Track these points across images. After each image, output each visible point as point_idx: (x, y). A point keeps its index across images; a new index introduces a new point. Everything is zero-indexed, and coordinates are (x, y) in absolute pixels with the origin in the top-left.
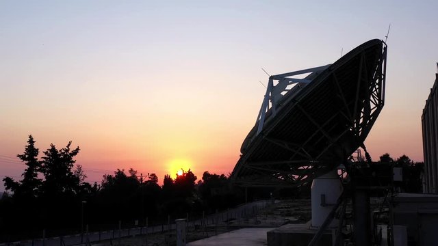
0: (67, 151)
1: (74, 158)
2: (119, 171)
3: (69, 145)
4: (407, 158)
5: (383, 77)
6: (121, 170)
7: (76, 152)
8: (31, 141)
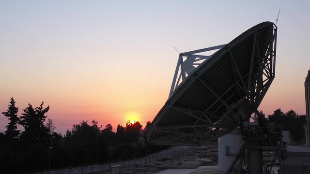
0: (41, 109)
1: (45, 114)
2: (84, 122)
3: (42, 105)
4: (294, 112)
5: (273, 54)
6: (85, 122)
7: (47, 110)
8: (13, 102)
